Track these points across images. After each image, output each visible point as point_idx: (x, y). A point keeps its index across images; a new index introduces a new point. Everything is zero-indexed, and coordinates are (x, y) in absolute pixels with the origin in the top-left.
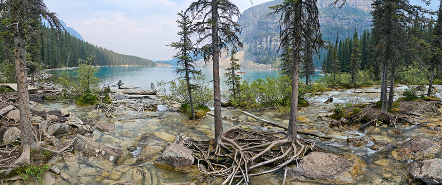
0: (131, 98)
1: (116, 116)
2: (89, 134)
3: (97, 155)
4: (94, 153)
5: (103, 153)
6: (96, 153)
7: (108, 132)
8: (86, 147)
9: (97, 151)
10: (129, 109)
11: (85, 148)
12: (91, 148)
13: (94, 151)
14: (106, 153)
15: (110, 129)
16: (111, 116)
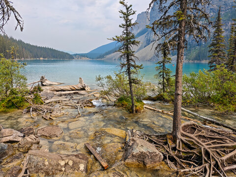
0: (61, 95)
1: (55, 117)
2: (36, 146)
3: (63, 169)
4: (59, 167)
5: (71, 163)
6: (62, 167)
7: (57, 137)
8: (47, 163)
9: (62, 163)
10: (67, 107)
11: (45, 165)
12: (54, 163)
13: (58, 165)
14: (74, 163)
15: (58, 133)
16: (50, 118)
